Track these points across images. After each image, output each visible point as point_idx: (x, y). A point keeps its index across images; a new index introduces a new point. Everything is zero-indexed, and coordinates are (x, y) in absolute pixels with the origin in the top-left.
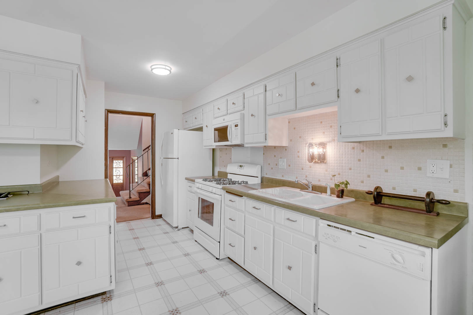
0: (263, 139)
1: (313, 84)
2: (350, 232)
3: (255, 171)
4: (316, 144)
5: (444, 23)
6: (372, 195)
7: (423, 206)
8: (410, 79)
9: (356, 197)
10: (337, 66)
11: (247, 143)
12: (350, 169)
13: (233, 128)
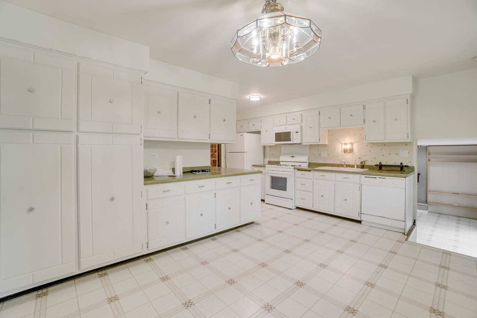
0: (318, 140)
1: (351, 115)
2: (376, 178)
3: (305, 159)
4: (348, 143)
5: (407, 101)
6: (378, 166)
7: (399, 169)
8: (396, 119)
9: (369, 169)
10: (364, 109)
11: (304, 143)
12: (365, 155)
13: (294, 133)
